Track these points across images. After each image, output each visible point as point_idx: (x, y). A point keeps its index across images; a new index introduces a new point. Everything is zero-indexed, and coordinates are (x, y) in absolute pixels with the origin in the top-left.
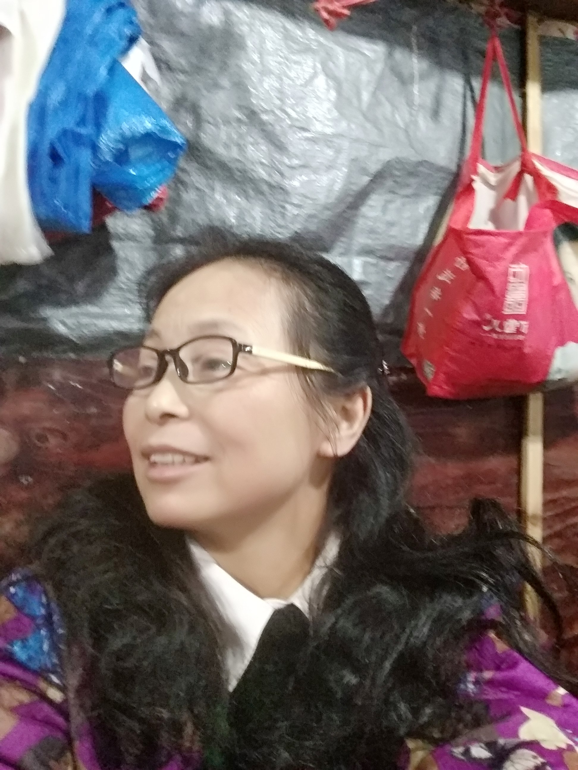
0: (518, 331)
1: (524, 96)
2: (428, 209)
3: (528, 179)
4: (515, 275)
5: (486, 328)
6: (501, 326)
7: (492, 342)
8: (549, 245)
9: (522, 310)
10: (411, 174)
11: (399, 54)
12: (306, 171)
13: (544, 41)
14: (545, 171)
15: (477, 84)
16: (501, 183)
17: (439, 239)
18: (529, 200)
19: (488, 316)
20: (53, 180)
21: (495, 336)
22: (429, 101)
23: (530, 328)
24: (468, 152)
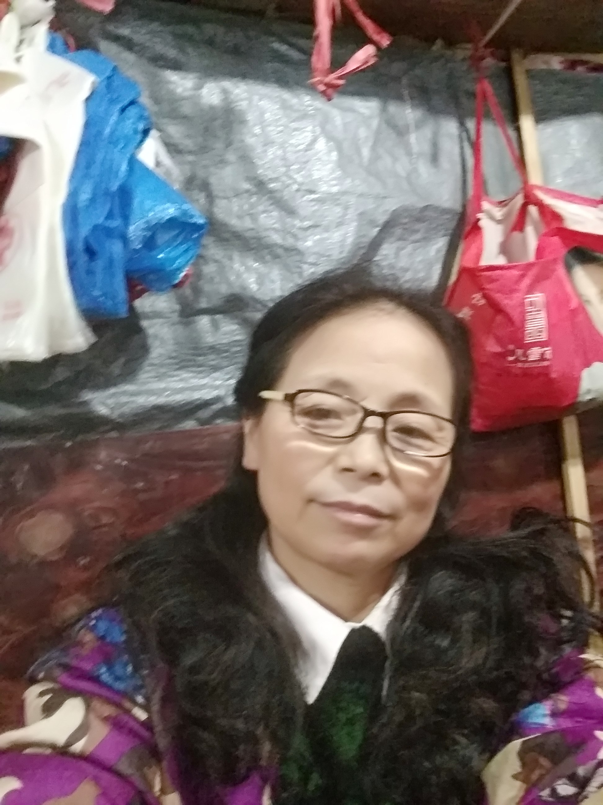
0: (542, 358)
1: (518, 129)
2: (438, 251)
3: (533, 210)
4: (531, 304)
5: (511, 359)
6: (525, 355)
7: (518, 372)
8: (561, 270)
9: (544, 337)
10: (419, 220)
11: (393, 108)
12: (317, 230)
13: (530, 74)
14: (548, 200)
15: (471, 124)
16: (506, 216)
17: (453, 278)
18: (536, 229)
19: (511, 347)
20: (90, 272)
21: (520, 365)
22: (426, 148)
23: (554, 352)
24: (471, 192)
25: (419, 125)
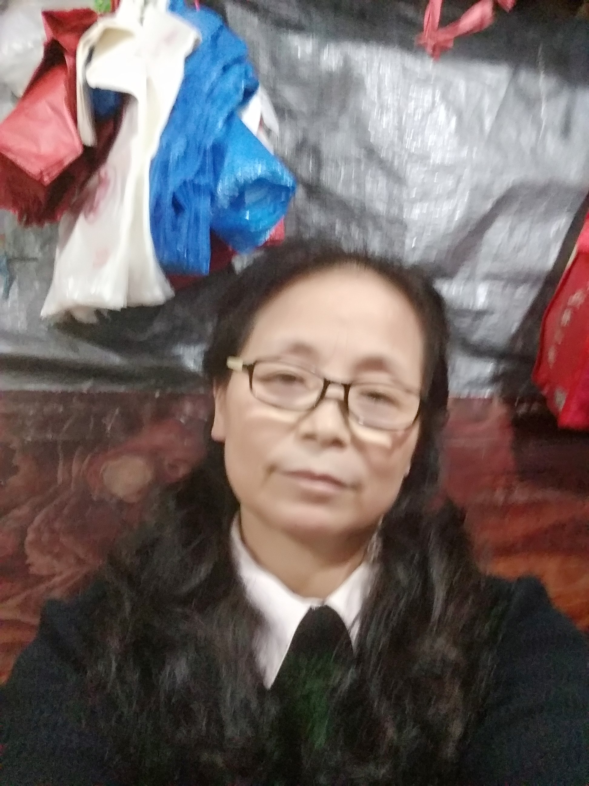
20: (175, 228)
25: (551, 96)
